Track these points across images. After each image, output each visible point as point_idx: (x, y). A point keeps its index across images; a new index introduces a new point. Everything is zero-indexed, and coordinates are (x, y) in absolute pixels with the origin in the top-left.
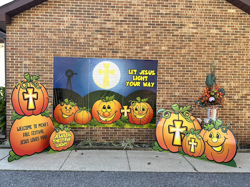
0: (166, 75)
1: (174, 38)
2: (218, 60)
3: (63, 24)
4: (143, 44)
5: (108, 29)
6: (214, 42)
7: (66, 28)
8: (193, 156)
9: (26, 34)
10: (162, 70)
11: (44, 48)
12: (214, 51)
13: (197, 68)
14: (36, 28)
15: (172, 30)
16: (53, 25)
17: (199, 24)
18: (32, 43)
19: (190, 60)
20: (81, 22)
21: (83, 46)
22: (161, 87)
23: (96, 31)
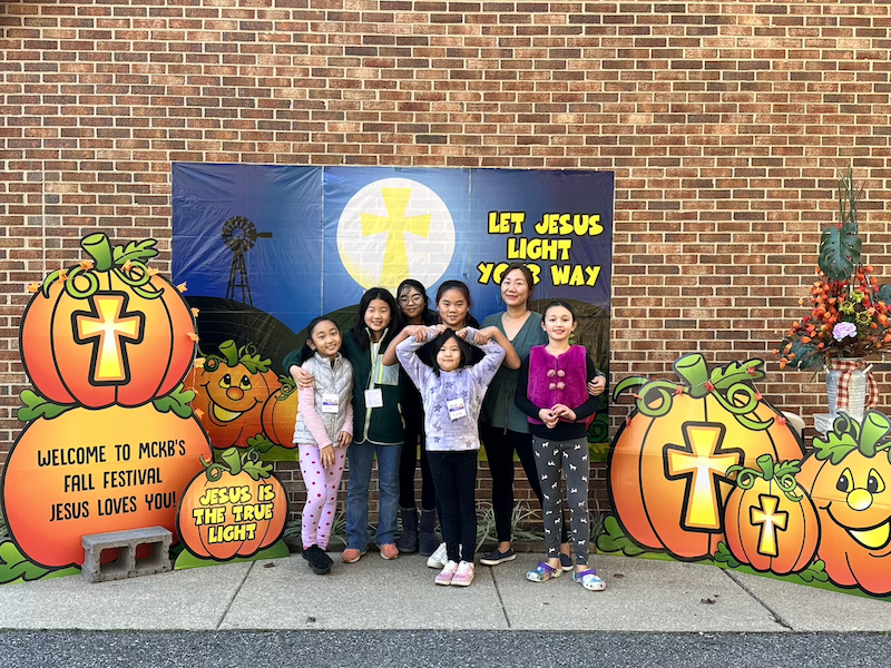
0: (648, 232)
1: (680, 76)
2: (869, 169)
3: (210, 25)
4: (551, 102)
5: (402, 40)
6: (853, 88)
7: (222, 42)
8: (770, 570)
9: (54, 68)
10: (631, 211)
11: (132, 129)
12: (852, 130)
13: (783, 201)
14: (95, 41)
15: (673, 42)
16: (168, 29)
17: (789, 15)
18: (78, 104)
19: (750, 166)
20: (287, 15)
21: (294, 115)
22: (630, 285)
23: (350, 51)
